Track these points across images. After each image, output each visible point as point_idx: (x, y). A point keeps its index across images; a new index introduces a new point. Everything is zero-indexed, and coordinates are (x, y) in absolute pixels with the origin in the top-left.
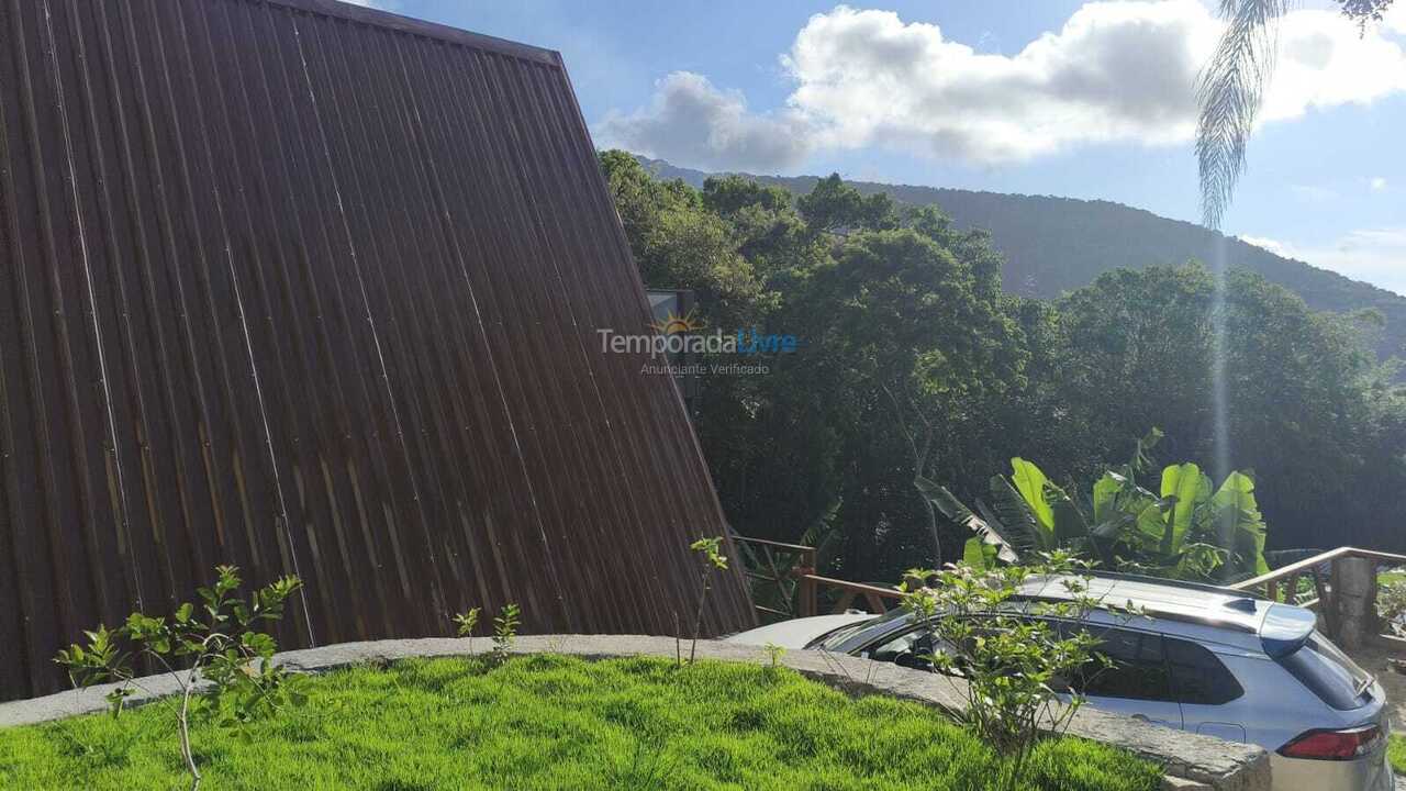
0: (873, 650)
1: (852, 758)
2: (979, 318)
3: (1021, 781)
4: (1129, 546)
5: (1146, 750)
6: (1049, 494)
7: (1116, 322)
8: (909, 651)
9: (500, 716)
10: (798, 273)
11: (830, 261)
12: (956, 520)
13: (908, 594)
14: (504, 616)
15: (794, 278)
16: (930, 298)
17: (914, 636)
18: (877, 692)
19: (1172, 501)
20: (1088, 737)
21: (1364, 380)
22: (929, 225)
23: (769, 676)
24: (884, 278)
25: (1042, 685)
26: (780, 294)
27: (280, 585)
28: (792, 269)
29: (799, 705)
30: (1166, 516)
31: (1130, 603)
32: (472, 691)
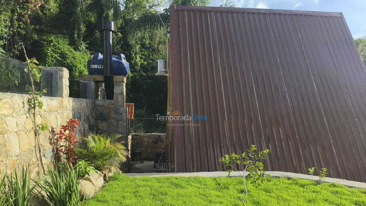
9: (321, 197)
14: (322, 171)
27: (265, 151)
32: (313, 189)
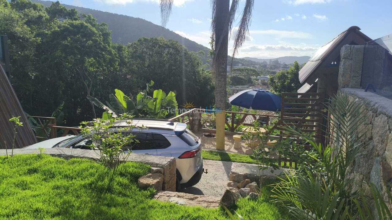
0: (74, 146)
1: (66, 177)
2: (104, 49)
3: (115, 175)
4: (146, 111)
5: (147, 162)
6: (125, 99)
7: (143, 52)
8: (85, 145)
10: (47, 32)
11: (57, 29)
12: (100, 107)
13: (82, 129)
15: (45, 33)
16: (90, 42)
17: (86, 140)
18: (74, 157)
19: (156, 99)
20: (133, 161)
21: (200, 69)
22: (89, 20)
23: (39, 157)
24: (75, 35)
25: (120, 149)
26: (40, 38)
28: (45, 31)
29: (50, 164)
30: (155, 103)
31: (143, 125)
